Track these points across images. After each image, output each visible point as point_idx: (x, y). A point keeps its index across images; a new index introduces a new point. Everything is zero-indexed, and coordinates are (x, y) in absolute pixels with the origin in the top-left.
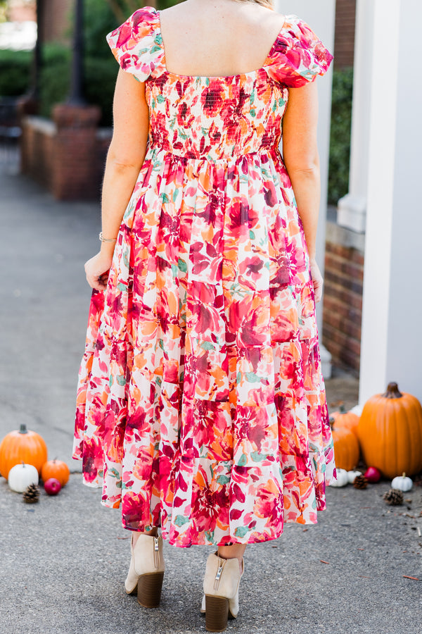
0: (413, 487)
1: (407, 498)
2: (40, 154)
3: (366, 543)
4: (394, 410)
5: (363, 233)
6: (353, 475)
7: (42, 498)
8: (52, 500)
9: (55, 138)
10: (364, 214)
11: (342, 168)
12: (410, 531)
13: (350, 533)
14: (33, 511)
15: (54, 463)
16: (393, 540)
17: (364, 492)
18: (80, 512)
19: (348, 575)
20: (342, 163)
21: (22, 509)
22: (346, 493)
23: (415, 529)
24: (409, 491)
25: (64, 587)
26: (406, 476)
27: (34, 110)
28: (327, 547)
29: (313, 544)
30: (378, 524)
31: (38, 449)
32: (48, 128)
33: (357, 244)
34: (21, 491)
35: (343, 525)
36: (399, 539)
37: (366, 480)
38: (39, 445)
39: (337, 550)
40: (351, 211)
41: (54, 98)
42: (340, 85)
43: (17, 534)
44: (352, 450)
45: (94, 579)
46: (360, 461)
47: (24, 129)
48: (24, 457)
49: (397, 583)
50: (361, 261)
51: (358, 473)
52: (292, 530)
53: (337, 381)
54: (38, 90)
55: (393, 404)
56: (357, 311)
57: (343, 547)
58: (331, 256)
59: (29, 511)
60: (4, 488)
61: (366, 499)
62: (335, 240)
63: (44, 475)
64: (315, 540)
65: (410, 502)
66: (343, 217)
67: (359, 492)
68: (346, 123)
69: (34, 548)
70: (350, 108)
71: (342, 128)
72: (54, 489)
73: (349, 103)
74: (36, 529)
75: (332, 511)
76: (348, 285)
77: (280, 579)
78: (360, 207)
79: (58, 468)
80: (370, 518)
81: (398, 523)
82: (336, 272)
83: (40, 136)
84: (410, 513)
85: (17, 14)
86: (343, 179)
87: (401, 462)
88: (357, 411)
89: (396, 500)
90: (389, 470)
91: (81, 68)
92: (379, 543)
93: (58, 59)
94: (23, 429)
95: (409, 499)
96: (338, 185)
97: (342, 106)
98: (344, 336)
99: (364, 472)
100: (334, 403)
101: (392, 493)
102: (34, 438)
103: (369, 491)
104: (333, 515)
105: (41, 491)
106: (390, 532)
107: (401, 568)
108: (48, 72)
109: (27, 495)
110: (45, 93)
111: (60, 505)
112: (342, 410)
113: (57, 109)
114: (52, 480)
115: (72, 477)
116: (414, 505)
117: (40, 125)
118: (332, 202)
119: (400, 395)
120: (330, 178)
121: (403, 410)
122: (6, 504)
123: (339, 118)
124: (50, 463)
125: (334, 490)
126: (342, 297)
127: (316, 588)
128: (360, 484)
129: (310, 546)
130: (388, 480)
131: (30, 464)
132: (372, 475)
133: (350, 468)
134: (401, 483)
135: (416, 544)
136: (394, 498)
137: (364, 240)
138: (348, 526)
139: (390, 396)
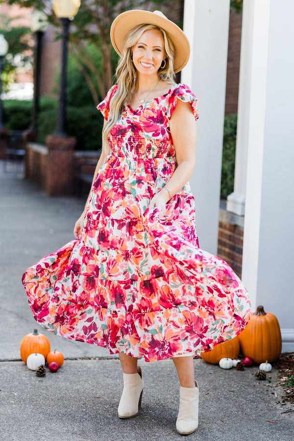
0: (272, 369)
1: (268, 376)
2: (38, 166)
3: (244, 401)
4: (261, 322)
5: (243, 216)
6: (236, 362)
7: (47, 374)
8: (53, 375)
9: (46, 156)
10: (243, 204)
11: (229, 176)
12: (270, 394)
13: (234, 395)
14: (42, 381)
15: (55, 353)
16: (260, 400)
17: (243, 372)
18: (71, 382)
19: (233, 419)
20: (229, 173)
21: (35, 380)
22: (231, 372)
24: (270, 372)
25: (63, 425)
26: (268, 363)
27: (33, 139)
28: (220, 403)
29: (212, 402)
30: (250, 390)
31: (45, 344)
32: (43, 150)
33: (239, 223)
34: (34, 369)
35: (230, 391)
36: (264, 399)
37: (244, 365)
38: (45, 341)
39: (226, 405)
40: (235, 202)
41: (47, 132)
42: (228, 125)
43: (33, 394)
44: (235, 346)
45: (80, 421)
46: (240, 353)
47: (27, 150)
48: (35, 349)
49: (263, 424)
50: (241, 233)
51: (239, 361)
54: (36, 126)
55: (260, 319)
56: (238, 264)
57: (230, 403)
58: (222, 230)
59: (39, 381)
60: (24, 368)
61: (244, 376)
62: (225, 220)
63: (48, 360)
64: (213, 399)
65: (271, 378)
66: (230, 207)
67: (239, 372)
68: (232, 149)
69: (44, 402)
70: (235, 139)
71: (229, 152)
72: (55, 368)
73: (234, 136)
74: (44, 392)
75: (223, 383)
76: (233, 248)
78: (240, 200)
79: (57, 356)
80: (246, 387)
81: (263, 390)
82: (224, 240)
83: (37, 155)
84: (270, 385)
85: (22, 77)
86: (229, 183)
87: (265, 354)
89: (262, 377)
90: (258, 359)
91: (64, 112)
92: (252, 402)
93: (49, 107)
94: (36, 332)
95: (270, 377)
96: (227, 186)
97: (230, 138)
99: (243, 360)
101: (259, 372)
102: (42, 337)
103: (246, 372)
104: (224, 385)
105: (47, 370)
106: (259, 395)
107: (265, 416)
108: (43, 115)
109: (38, 372)
110: (41, 128)
111: (58, 378)
113: (49, 139)
114: (53, 363)
115: (65, 362)
116: (273, 380)
117: (36, 148)
118: (223, 198)
119: (265, 314)
120: (222, 183)
121: (266, 322)
122: (26, 377)
123: (228, 146)
124: (52, 353)
125: (225, 371)
126: (229, 255)
127: (214, 427)
128: (240, 367)
129: (210, 403)
130: (258, 365)
131: (40, 353)
132: (247, 362)
133: (234, 358)
134: (265, 367)
135: (274, 402)
136: (261, 375)
137: (243, 221)
138: (233, 391)
139: (259, 314)
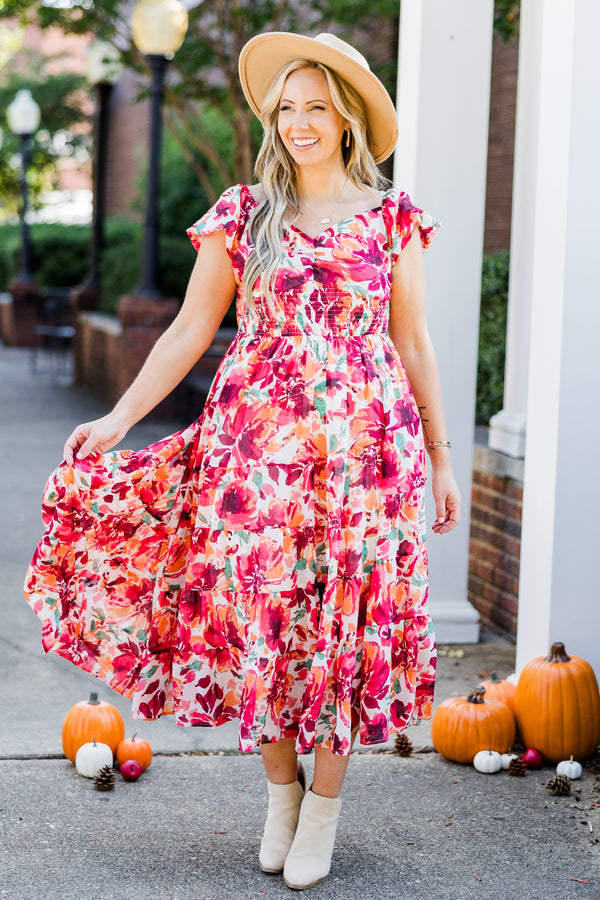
0: (582, 774)
1: (575, 787)
2: (101, 360)
3: (525, 840)
4: (560, 677)
5: (522, 459)
7: (118, 785)
8: (130, 786)
9: (118, 339)
10: (523, 435)
11: (495, 378)
12: (579, 825)
13: (504, 828)
14: (107, 800)
15: (133, 741)
16: (557, 836)
17: (522, 780)
18: (167, 801)
20: (493, 370)
21: (93, 797)
22: (498, 780)
23: (585, 823)
24: (577, 779)
25: (149, 890)
26: (574, 760)
27: (91, 304)
28: (475, 844)
29: (458, 840)
30: (538, 816)
31: (112, 723)
32: (112, 327)
33: (513, 473)
34: (92, 776)
35: (495, 819)
36: (566, 834)
37: (524, 765)
38: (114, 717)
39: (488, 847)
40: (506, 430)
41: (120, 289)
42: (492, 273)
43: (88, 827)
44: (507, 726)
45: (186, 880)
46: (516, 740)
47: (79, 328)
48: (94, 733)
49: (563, 887)
50: (518, 495)
51: (514, 757)
52: (432, 824)
53: (487, 647)
54: (98, 277)
55: (558, 670)
56: (514, 559)
57: (496, 844)
58: (478, 487)
59: (101, 799)
60: (70, 772)
61: (524, 787)
62: (485, 468)
63: (120, 756)
64: (460, 836)
65: (580, 792)
66: (495, 439)
67: (515, 780)
68: (500, 320)
69: (110, 843)
70: (505, 301)
71: (494, 327)
72: (133, 773)
73: (504, 295)
74: (111, 821)
75: (481, 801)
76: (502, 525)
77: (418, 881)
78: (517, 426)
79: (138, 748)
80: (529, 810)
81: (565, 816)
82: (485, 508)
83: (100, 336)
84: (579, 805)
85: (69, 179)
86: (494, 391)
87: (568, 743)
88: (513, 679)
89: (561, 789)
90: (553, 753)
91: (155, 249)
92: (540, 840)
93: (125, 237)
94: (94, 698)
95: (578, 789)
96: (489, 398)
97: (495, 299)
98: (495, 590)
99: (521, 755)
100: (484, 673)
101: (557, 780)
102: (107, 709)
103: (528, 779)
104: (483, 806)
105: (118, 776)
106: (555, 827)
107: (567, 869)
108: (111, 254)
109: (99, 780)
110: (108, 282)
111: (141, 793)
112: (494, 678)
113: (124, 303)
114: (130, 762)
115: (154, 760)
116: (584, 795)
117: (96, 321)
118: (482, 422)
119: (568, 659)
120: (479, 391)
121: (570, 677)
122: (73, 791)
123: (491, 315)
124: (128, 742)
126: (494, 540)
127: (462, 893)
128: (516, 770)
129: (455, 842)
130: (552, 764)
131: (102, 742)
132: (530, 758)
133: (504, 750)
134: (569, 768)
135: (587, 841)
136: (559, 787)
137: (522, 468)
138: (502, 819)
139: (554, 659)
